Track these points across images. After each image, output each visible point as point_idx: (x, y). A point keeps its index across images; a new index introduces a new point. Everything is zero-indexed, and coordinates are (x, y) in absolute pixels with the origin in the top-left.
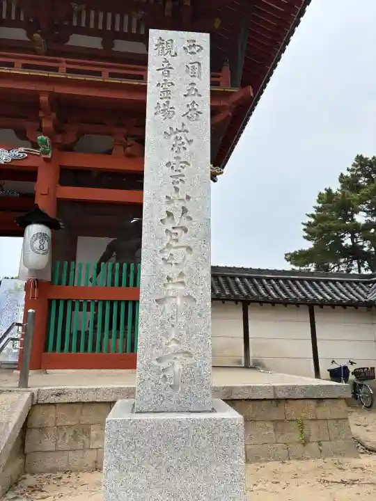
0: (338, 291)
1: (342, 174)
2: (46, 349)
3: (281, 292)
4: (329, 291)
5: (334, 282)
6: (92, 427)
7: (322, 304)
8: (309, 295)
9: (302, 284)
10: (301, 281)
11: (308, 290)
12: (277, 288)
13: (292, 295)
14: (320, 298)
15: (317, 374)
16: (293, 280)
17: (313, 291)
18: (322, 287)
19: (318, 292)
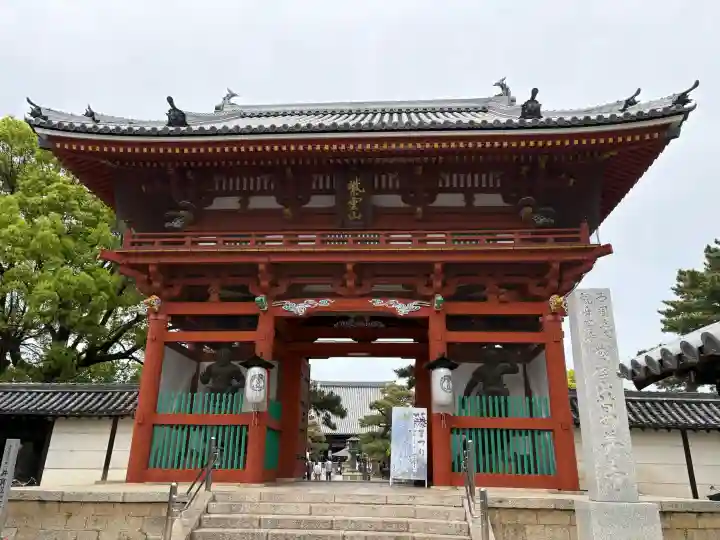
0: (712, 414)
1: (709, 247)
2: (453, 470)
3: (649, 416)
4: (702, 413)
5: (707, 404)
6: (527, 526)
7: (696, 428)
8: (680, 419)
9: (672, 406)
10: (670, 403)
11: (679, 414)
12: (645, 411)
13: (662, 419)
14: (693, 421)
15: (695, 496)
16: (661, 403)
17: (685, 415)
18: (694, 410)
19: (689, 414)
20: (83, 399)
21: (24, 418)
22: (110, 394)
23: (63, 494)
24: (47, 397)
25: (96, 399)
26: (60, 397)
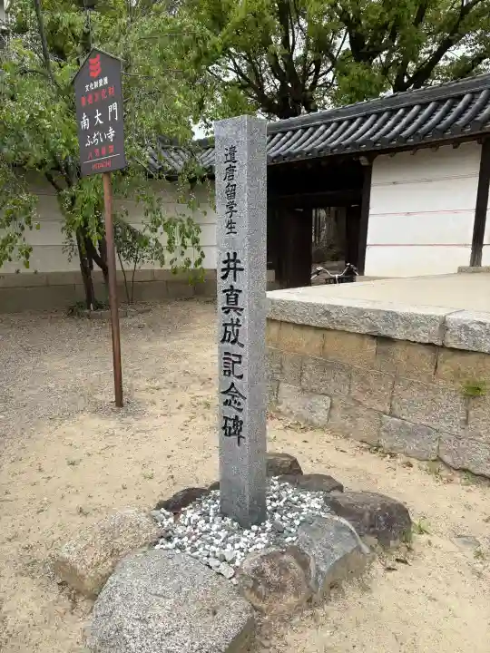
20: (416, 116)
21: (309, 166)
22: (467, 97)
23: (444, 325)
24: (355, 124)
25: (441, 110)
26: (375, 122)
